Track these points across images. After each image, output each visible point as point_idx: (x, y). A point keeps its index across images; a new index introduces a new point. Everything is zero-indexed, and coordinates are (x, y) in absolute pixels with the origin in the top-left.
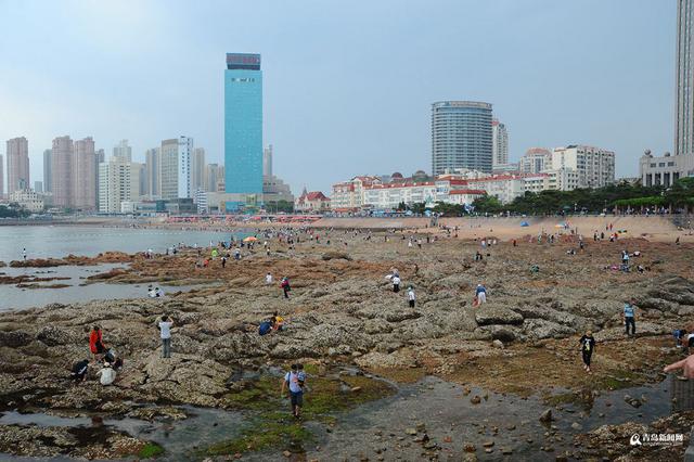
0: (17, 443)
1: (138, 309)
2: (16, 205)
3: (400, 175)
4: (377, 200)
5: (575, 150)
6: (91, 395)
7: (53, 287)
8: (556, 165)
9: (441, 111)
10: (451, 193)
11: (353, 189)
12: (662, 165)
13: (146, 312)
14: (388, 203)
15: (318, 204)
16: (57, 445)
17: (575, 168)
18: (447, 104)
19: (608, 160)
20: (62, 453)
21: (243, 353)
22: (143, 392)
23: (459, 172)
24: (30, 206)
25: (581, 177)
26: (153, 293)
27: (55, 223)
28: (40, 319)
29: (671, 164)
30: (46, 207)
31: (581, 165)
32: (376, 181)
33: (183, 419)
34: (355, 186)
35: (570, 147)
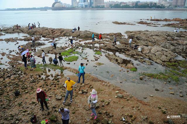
0: (112, 59)
1: (167, 34)
2: (162, 5)
6: (135, 53)
7: (154, 26)
13: (169, 35)
16: (117, 62)
20: (117, 64)
21: (185, 52)
22: (146, 55)
24: (166, 5)
26: (175, 31)
27: (171, 10)
28: (142, 34)
30: (170, 5)
33: (149, 65)
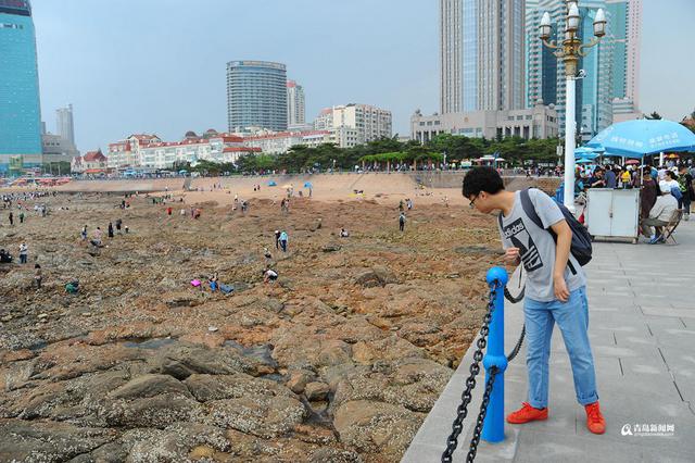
3: (193, 134)
4: (153, 159)
5: (354, 108)
8: (337, 123)
9: (237, 71)
10: (225, 151)
11: (129, 148)
12: (430, 123)
14: (164, 162)
15: (96, 165)
17: (354, 126)
18: (241, 63)
19: (385, 118)
23: (249, 131)
25: (361, 135)
29: (437, 123)
31: (360, 123)
32: (154, 139)
34: (132, 144)
35: (350, 105)
